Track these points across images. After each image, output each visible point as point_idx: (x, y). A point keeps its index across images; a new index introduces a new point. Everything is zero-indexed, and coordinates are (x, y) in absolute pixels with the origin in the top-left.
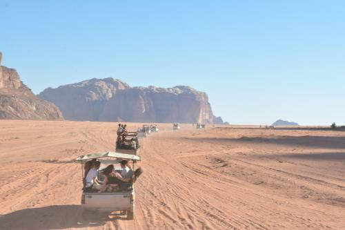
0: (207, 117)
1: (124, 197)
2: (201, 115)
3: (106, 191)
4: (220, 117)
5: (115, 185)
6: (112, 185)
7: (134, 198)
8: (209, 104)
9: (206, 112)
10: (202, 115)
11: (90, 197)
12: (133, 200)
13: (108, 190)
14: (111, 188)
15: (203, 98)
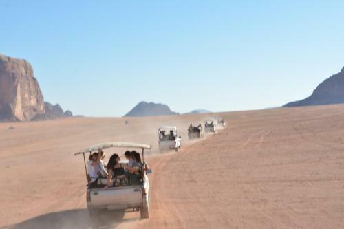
0: (33, 102)
1: (135, 191)
2: (19, 97)
3: (114, 185)
4: (58, 105)
5: (122, 177)
6: (118, 177)
7: (147, 191)
8: (34, 79)
9: (30, 93)
10: (23, 99)
11: (96, 194)
12: (145, 194)
13: (116, 184)
14: (118, 181)
15: (23, 70)
